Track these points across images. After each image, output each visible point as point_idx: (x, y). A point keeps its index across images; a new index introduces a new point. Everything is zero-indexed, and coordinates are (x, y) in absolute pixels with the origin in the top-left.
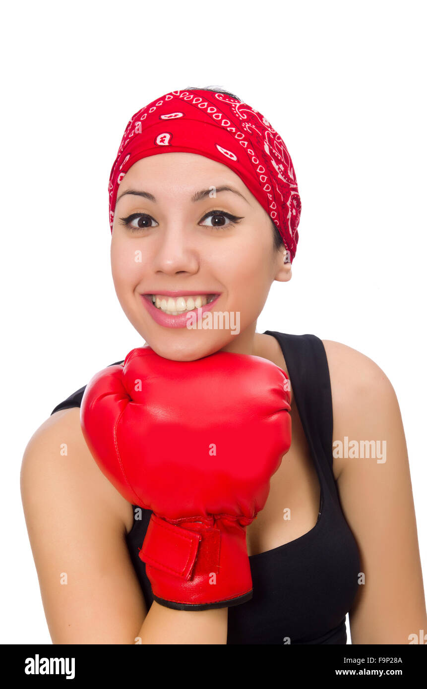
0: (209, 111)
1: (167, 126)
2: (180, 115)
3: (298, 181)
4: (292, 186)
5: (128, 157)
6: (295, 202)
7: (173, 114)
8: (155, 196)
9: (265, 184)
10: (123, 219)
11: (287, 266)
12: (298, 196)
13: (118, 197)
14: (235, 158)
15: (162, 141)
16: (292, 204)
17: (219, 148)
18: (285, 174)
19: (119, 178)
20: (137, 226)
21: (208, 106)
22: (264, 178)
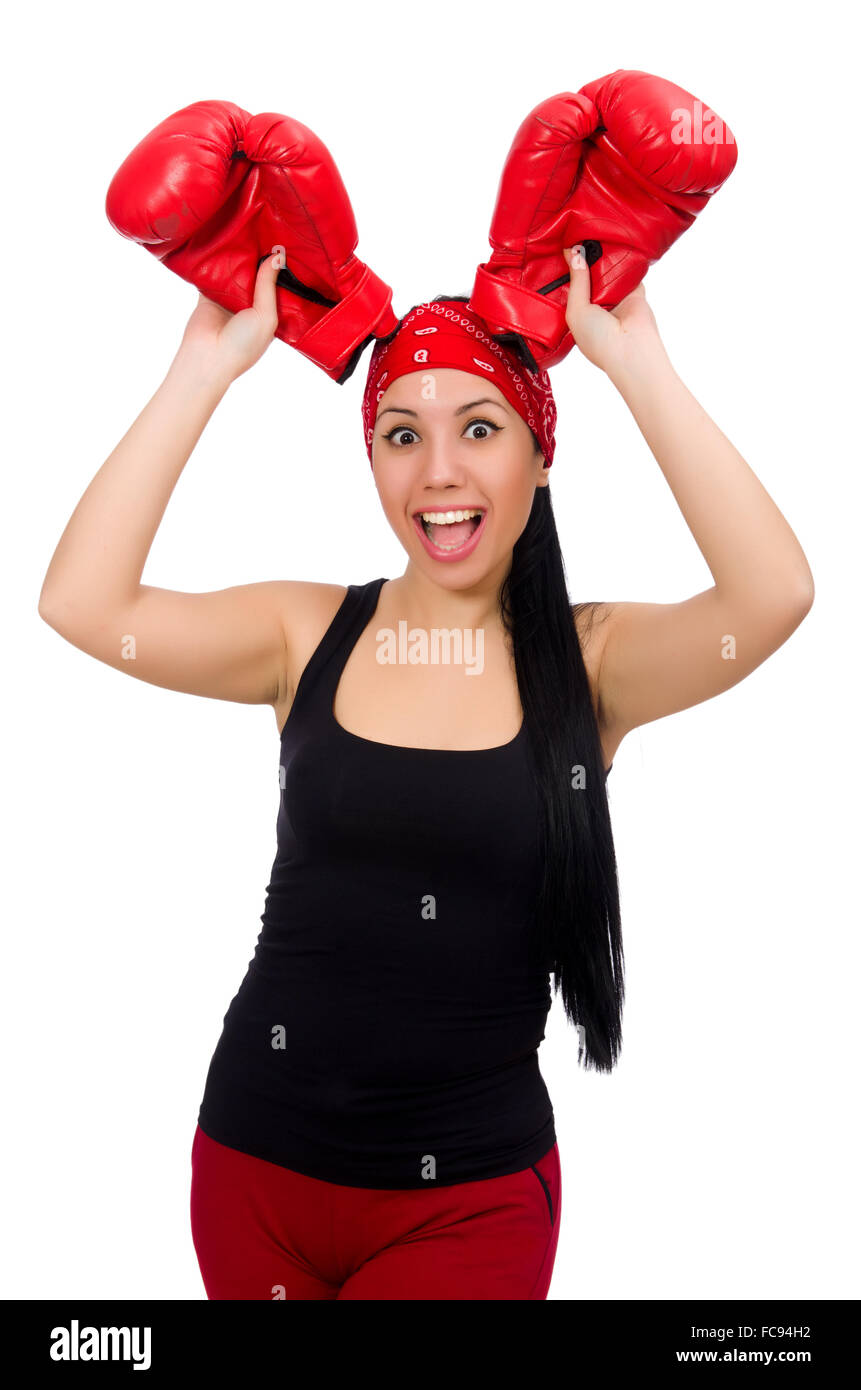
0: (462, 324)
1: (424, 341)
2: (434, 330)
3: (553, 386)
4: (547, 392)
5: (385, 375)
6: (551, 409)
7: (428, 329)
8: (418, 412)
9: (521, 393)
10: (385, 437)
11: (545, 470)
12: (553, 402)
13: (378, 414)
14: (492, 370)
15: (420, 358)
16: (548, 410)
17: (476, 360)
18: (540, 381)
19: (378, 396)
20: (400, 443)
21: (461, 319)
22: (519, 387)
